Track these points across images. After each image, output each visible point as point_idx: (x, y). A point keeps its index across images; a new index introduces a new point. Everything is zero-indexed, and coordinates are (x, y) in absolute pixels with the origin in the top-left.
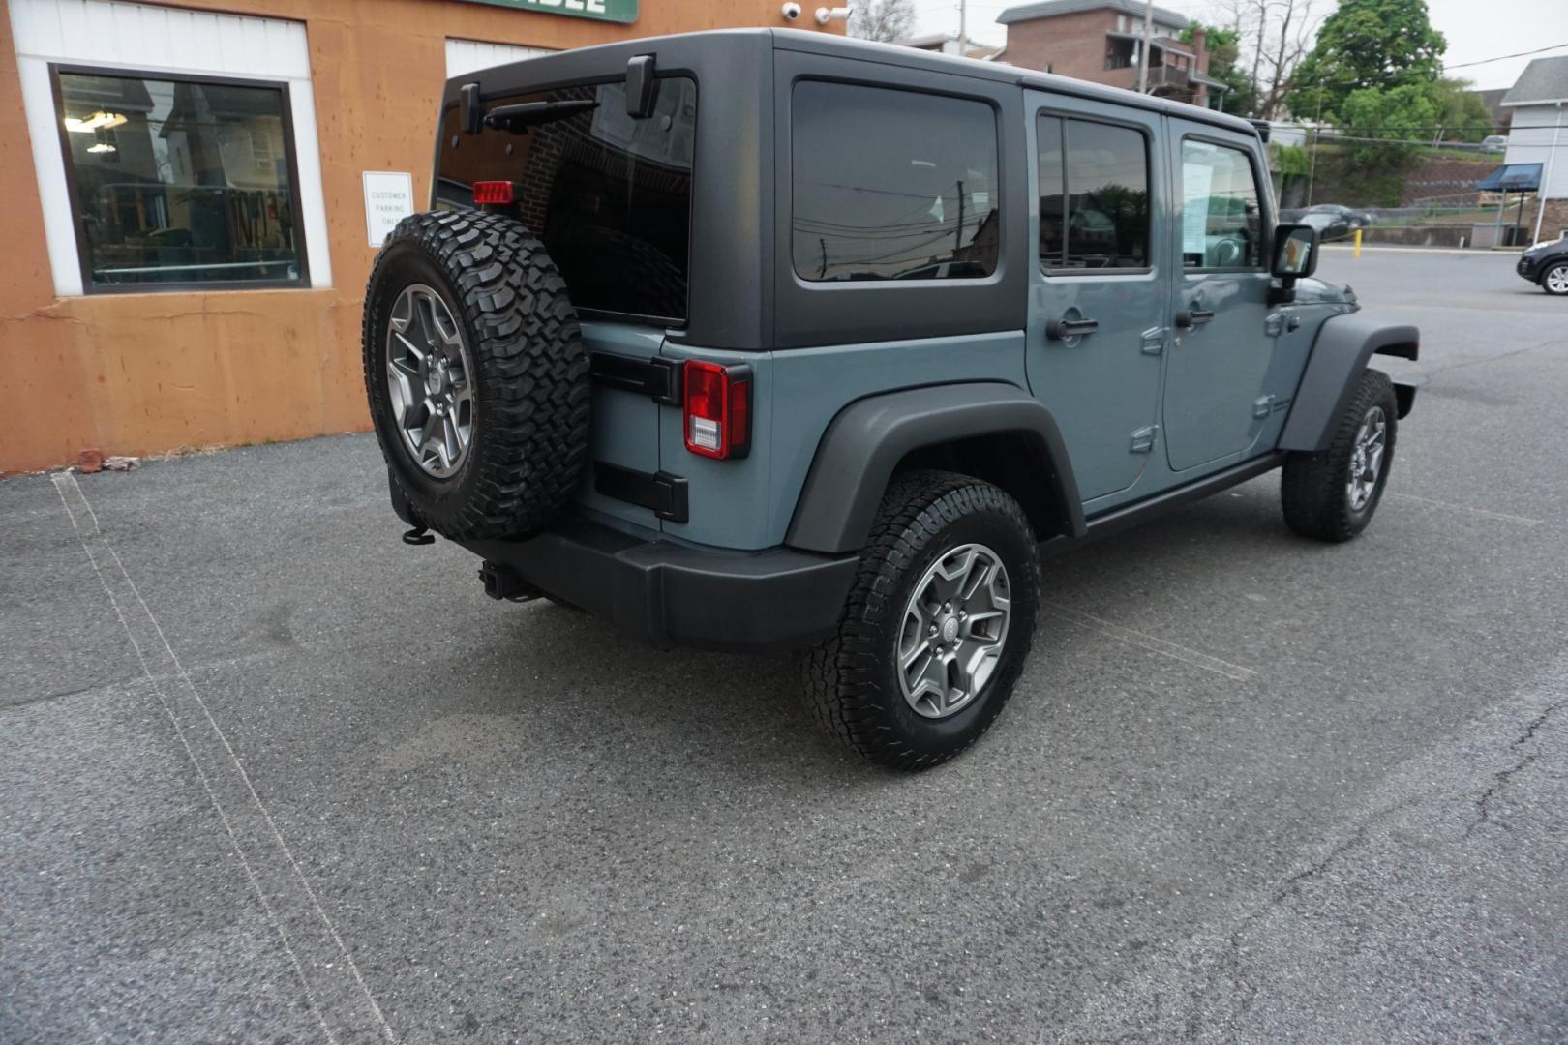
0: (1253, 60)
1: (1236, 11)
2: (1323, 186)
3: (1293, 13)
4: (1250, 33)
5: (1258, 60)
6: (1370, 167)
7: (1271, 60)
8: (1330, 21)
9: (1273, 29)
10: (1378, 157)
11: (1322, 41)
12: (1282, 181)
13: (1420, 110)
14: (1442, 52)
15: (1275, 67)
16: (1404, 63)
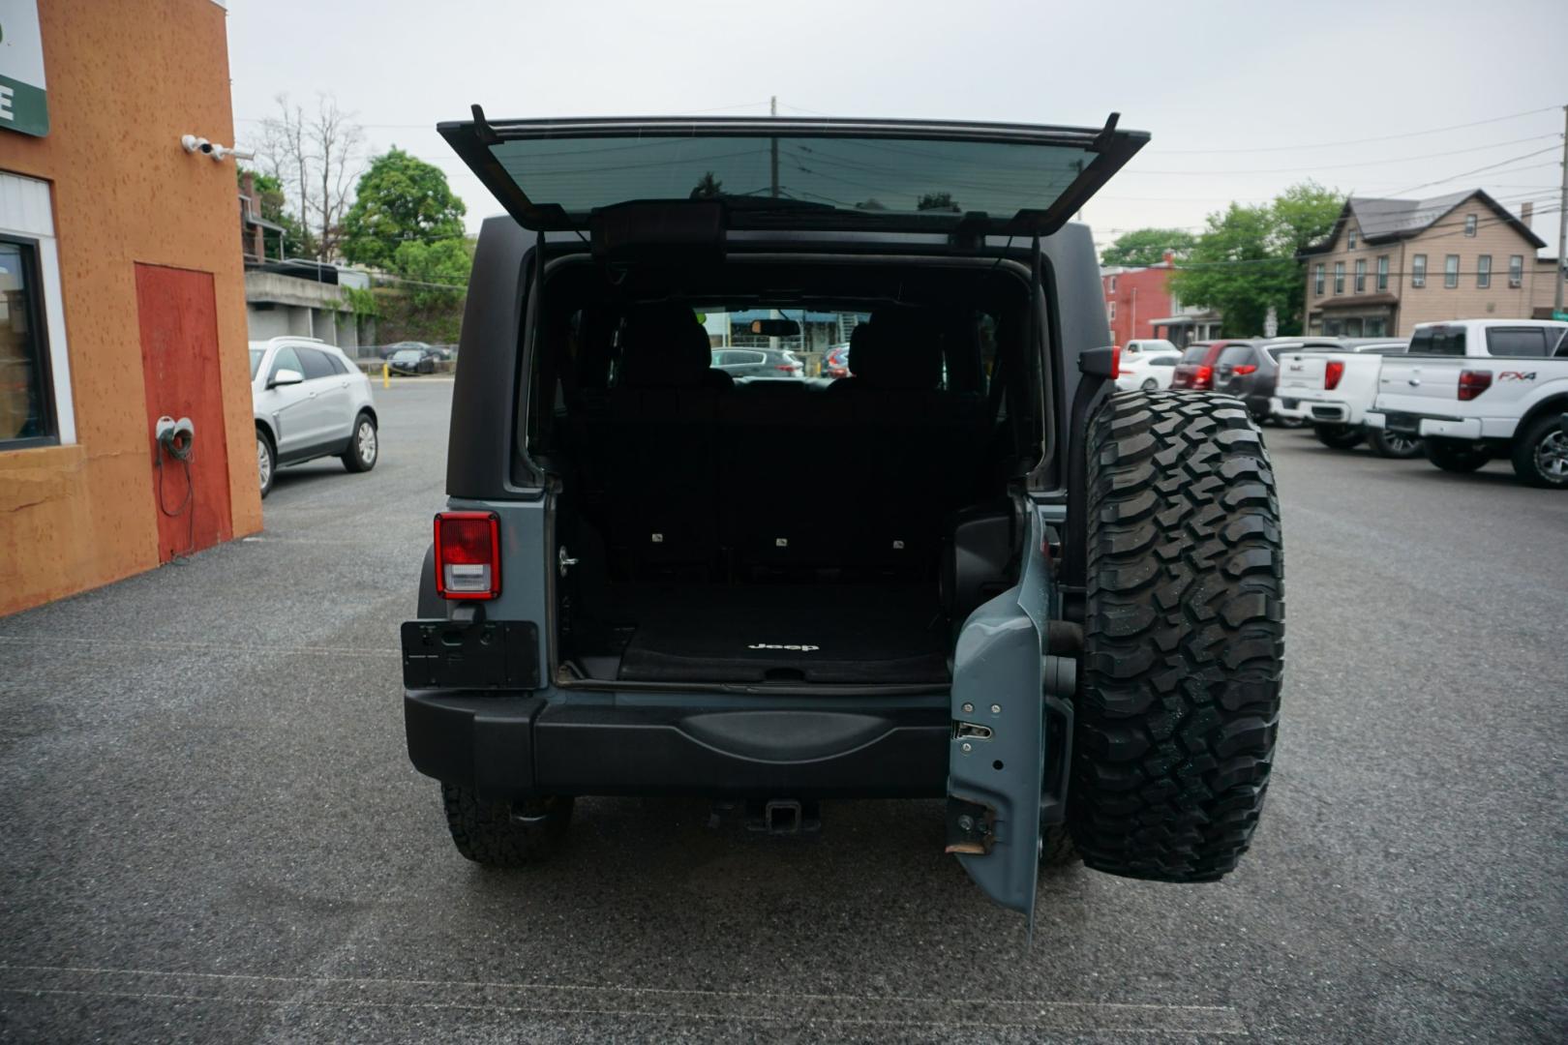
0: (300, 208)
1: (273, 159)
2: (392, 325)
3: (330, 167)
4: (293, 181)
5: (304, 207)
6: (431, 309)
7: (318, 208)
8: (366, 178)
10: (436, 301)
11: (363, 195)
12: (356, 320)
13: (461, 262)
14: (463, 213)
15: (322, 215)
16: (436, 221)
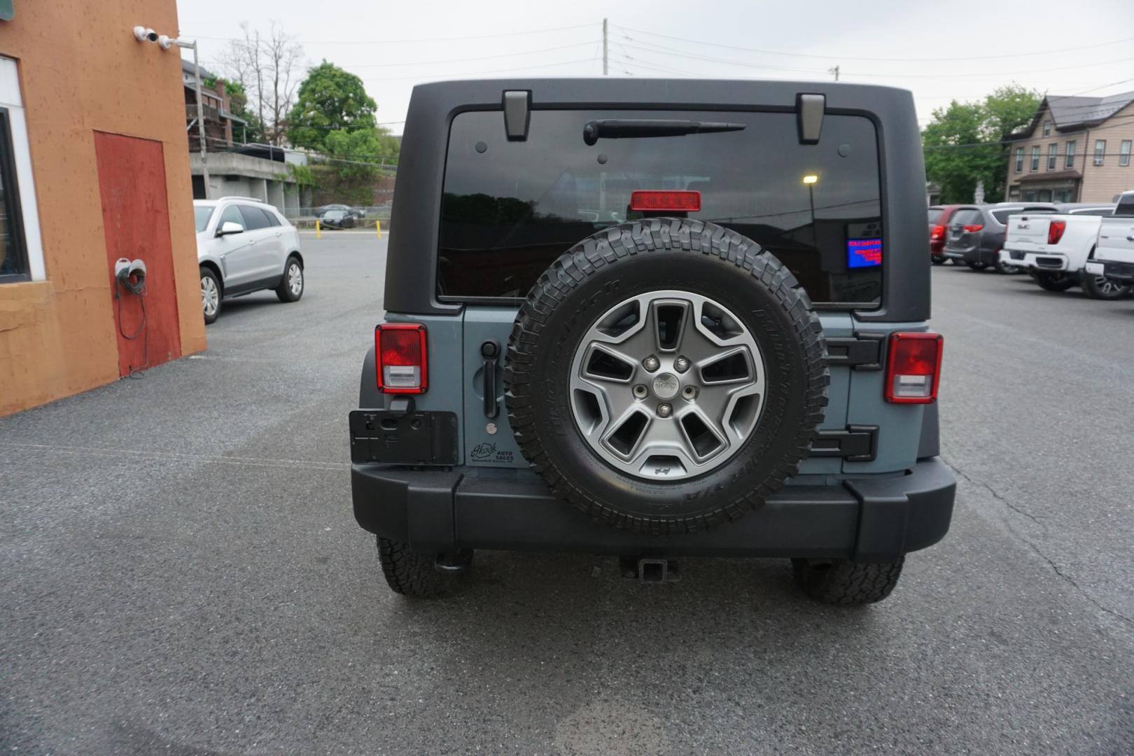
0: (258, 106)
1: (239, 71)
2: (324, 192)
3: (279, 76)
4: (253, 86)
5: (261, 105)
6: (351, 180)
7: (271, 107)
8: (305, 84)
9: (268, 86)
10: (355, 174)
11: (303, 96)
12: (298, 189)
13: (374, 146)
14: (375, 110)
15: (274, 111)
16: (355, 116)
